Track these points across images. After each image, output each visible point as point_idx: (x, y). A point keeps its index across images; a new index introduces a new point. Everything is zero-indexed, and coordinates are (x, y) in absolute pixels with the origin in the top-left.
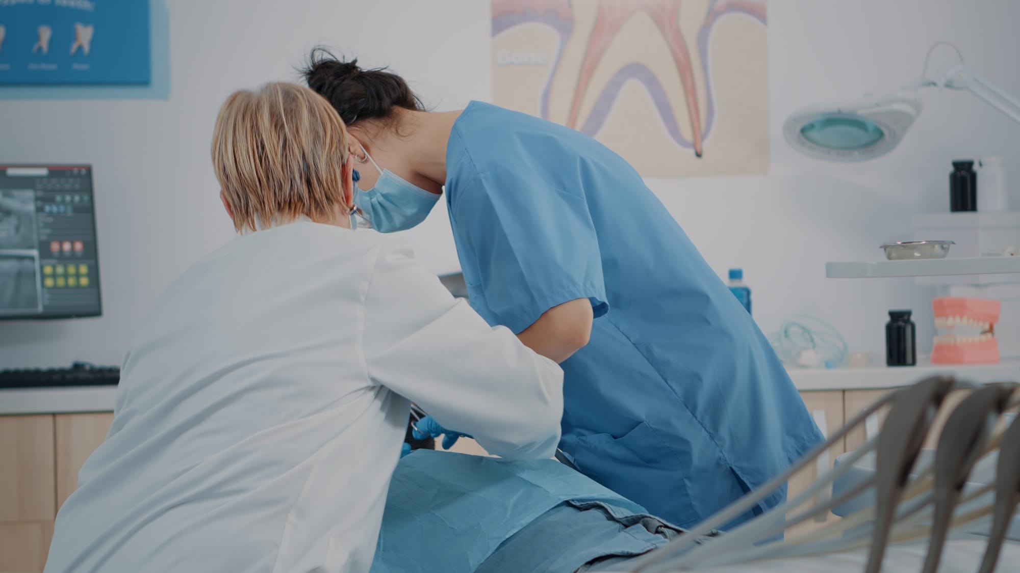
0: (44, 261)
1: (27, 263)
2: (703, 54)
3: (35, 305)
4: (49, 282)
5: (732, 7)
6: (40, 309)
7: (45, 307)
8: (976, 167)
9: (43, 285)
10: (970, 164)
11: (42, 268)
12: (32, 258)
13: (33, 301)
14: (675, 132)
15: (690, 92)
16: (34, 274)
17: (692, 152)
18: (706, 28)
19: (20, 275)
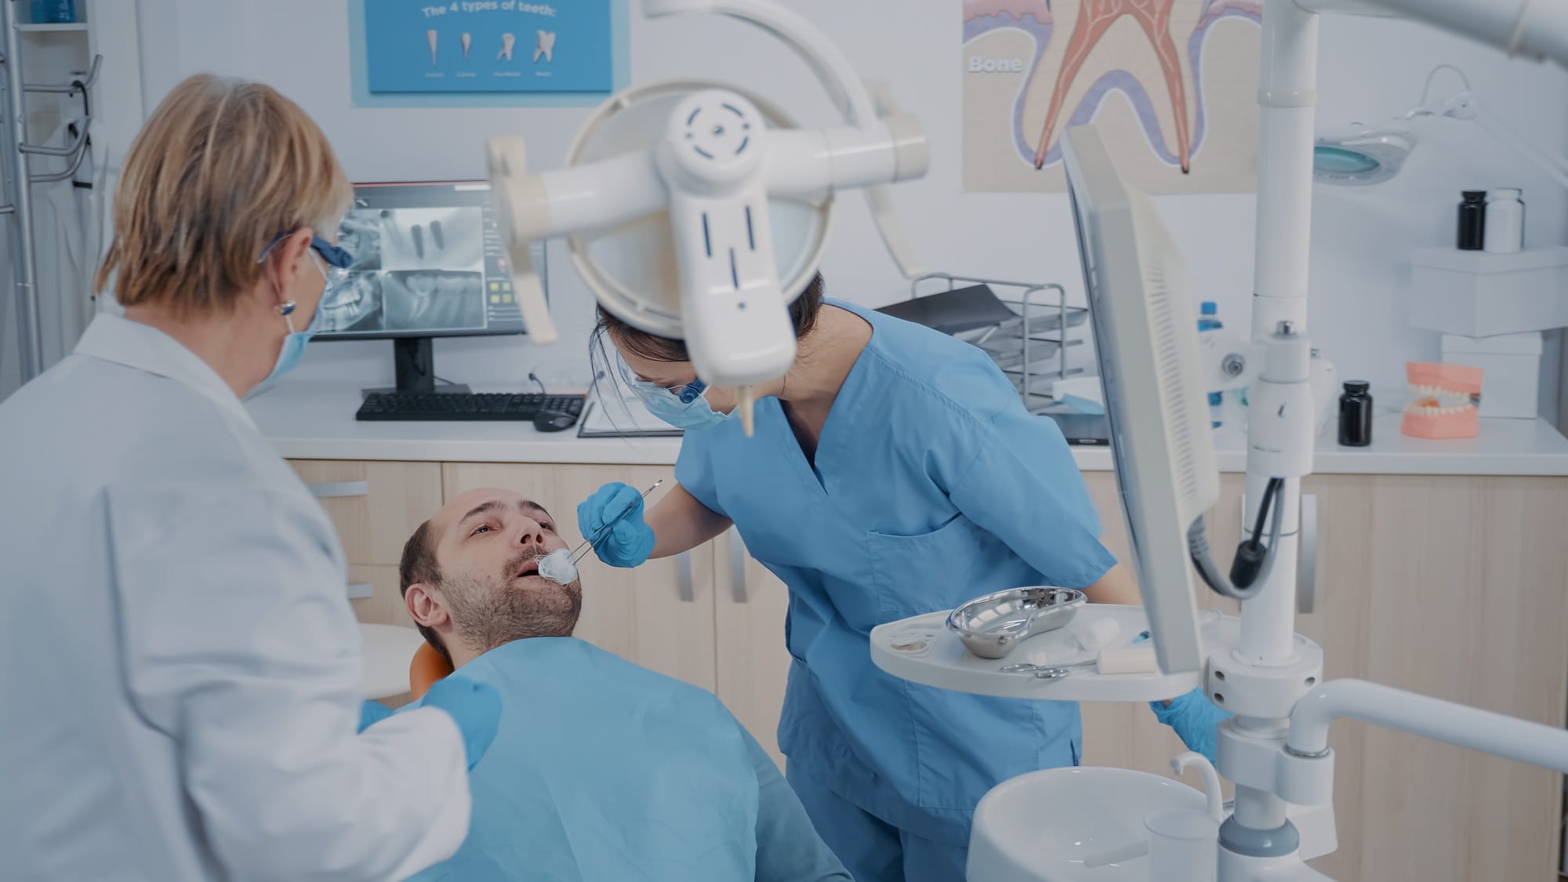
0: (489, 279)
1: (473, 280)
2: (1194, 62)
3: (480, 323)
4: (495, 299)
5: (1228, 9)
6: (485, 327)
7: (490, 323)
8: (1487, 199)
9: (489, 303)
10: (1482, 194)
11: (488, 284)
12: (478, 274)
13: (478, 318)
14: (1160, 145)
15: (1178, 101)
16: (480, 292)
17: (1178, 166)
18: (1200, 30)
19: (464, 291)
